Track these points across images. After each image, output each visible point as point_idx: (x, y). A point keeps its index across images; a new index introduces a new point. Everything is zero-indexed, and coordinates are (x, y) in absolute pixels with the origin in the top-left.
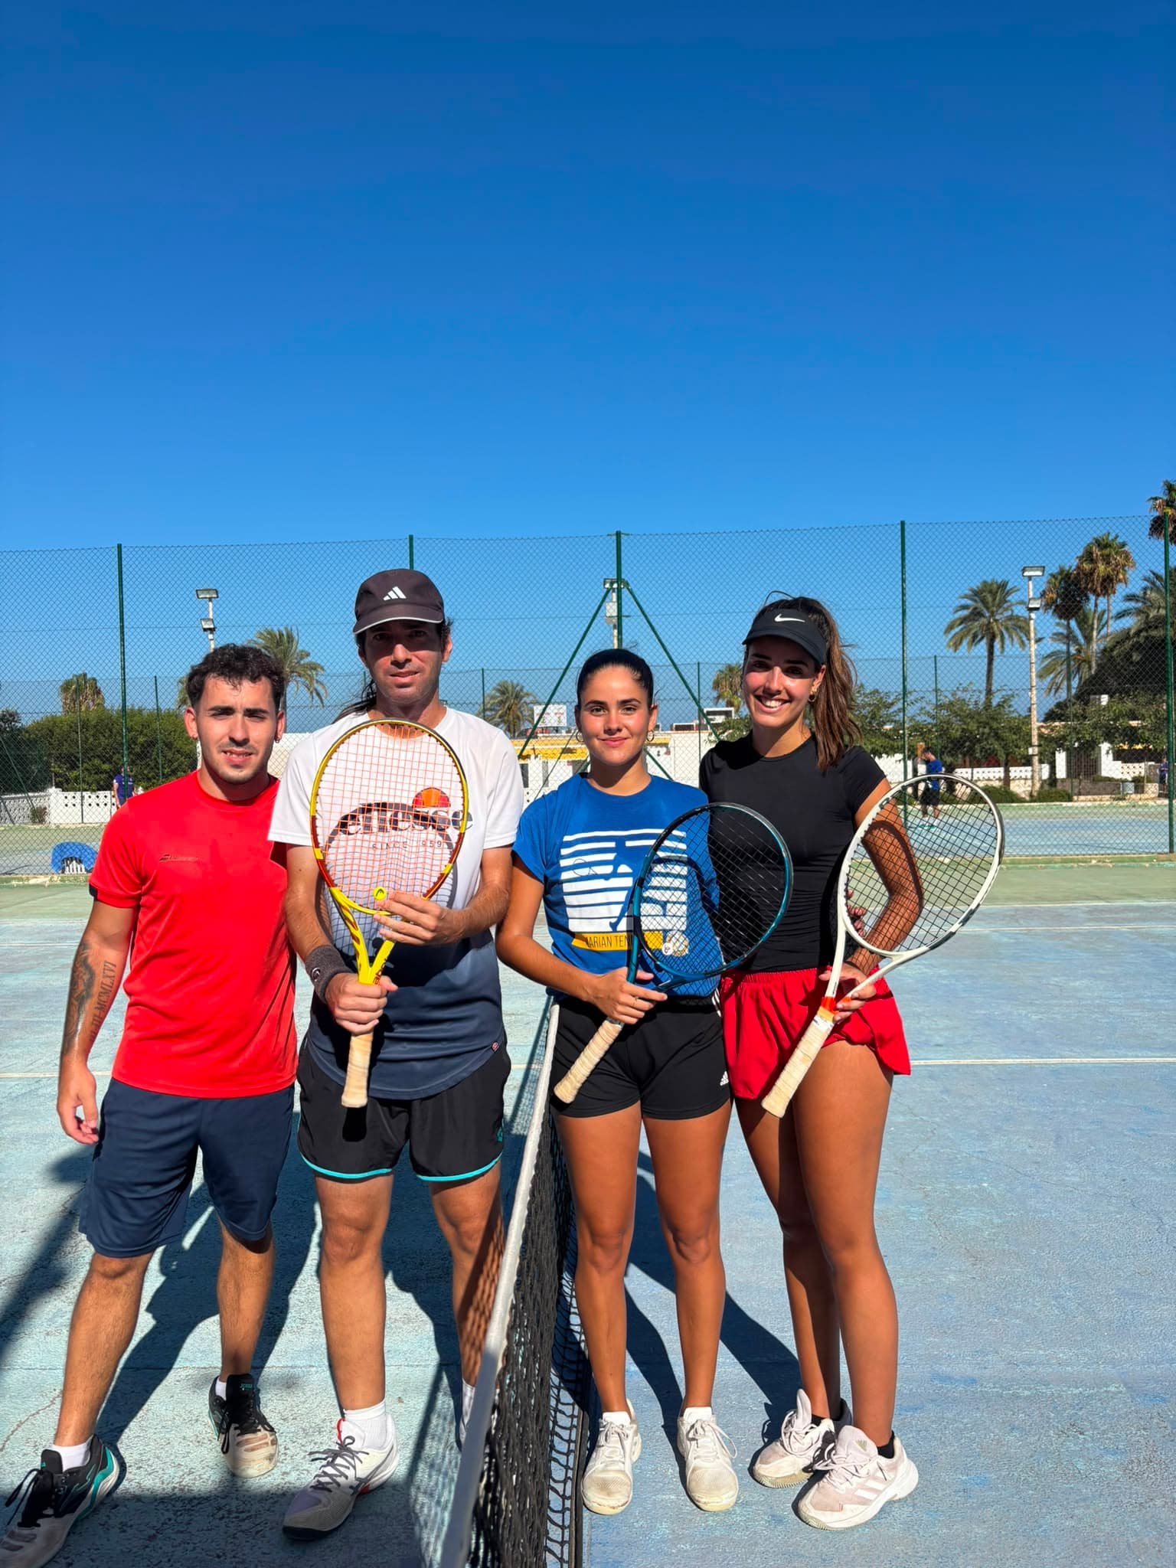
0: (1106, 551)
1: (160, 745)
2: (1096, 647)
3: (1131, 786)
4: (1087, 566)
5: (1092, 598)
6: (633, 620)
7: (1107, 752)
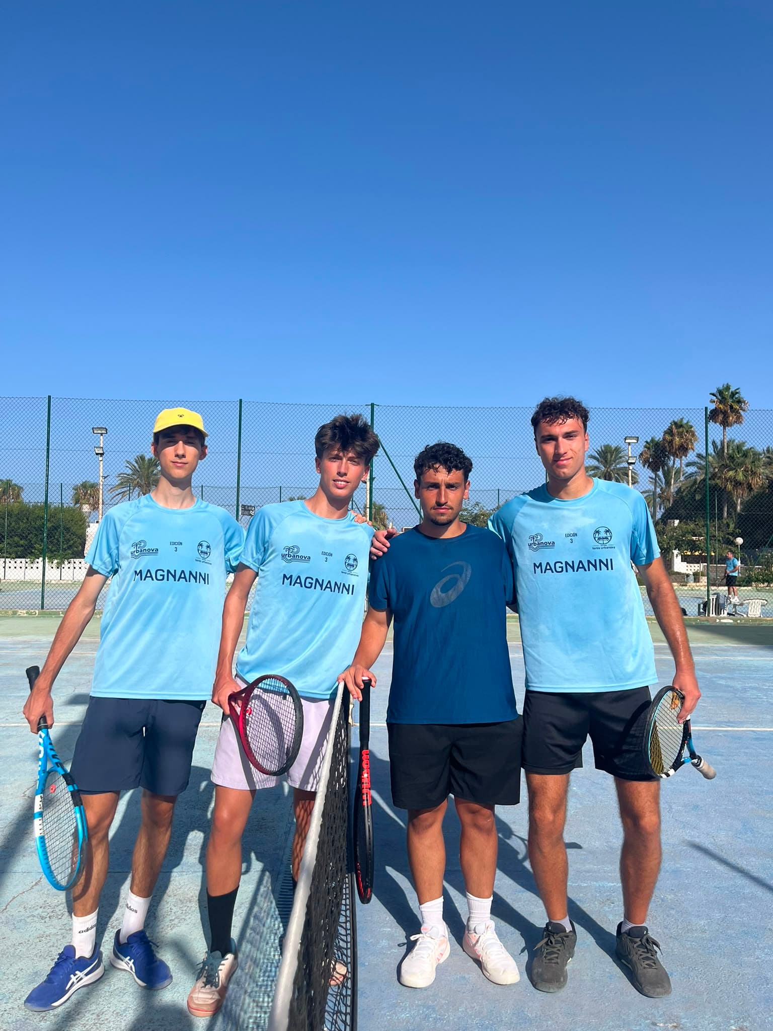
0: (681, 430)
1: (62, 528)
2: (673, 489)
3: (692, 577)
4: (668, 437)
5: (672, 458)
6: (380, 458)
7: (677, 556)
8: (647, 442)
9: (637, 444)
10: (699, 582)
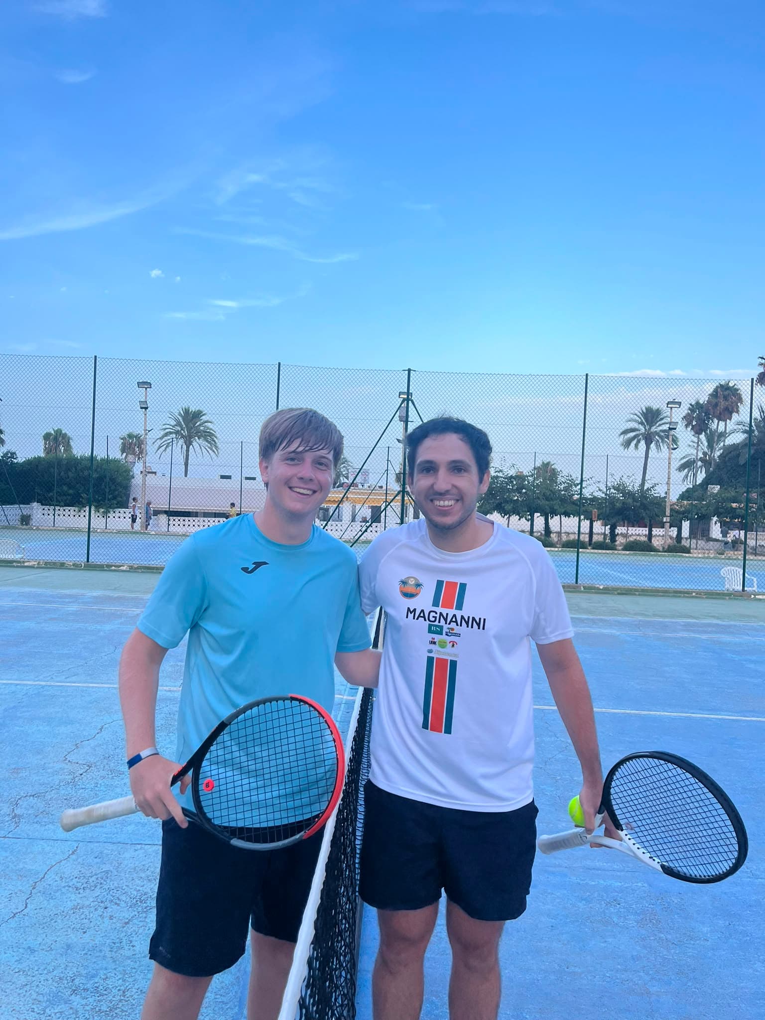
0: (726, 393)
1: (108, 479)
2: (716, 453)
3: (730, 545)
4: (713, 400)
5: (716, 421)
7: (716, 523)
8: (691, 405)
9: (679, 409)
10: (737, 550)
